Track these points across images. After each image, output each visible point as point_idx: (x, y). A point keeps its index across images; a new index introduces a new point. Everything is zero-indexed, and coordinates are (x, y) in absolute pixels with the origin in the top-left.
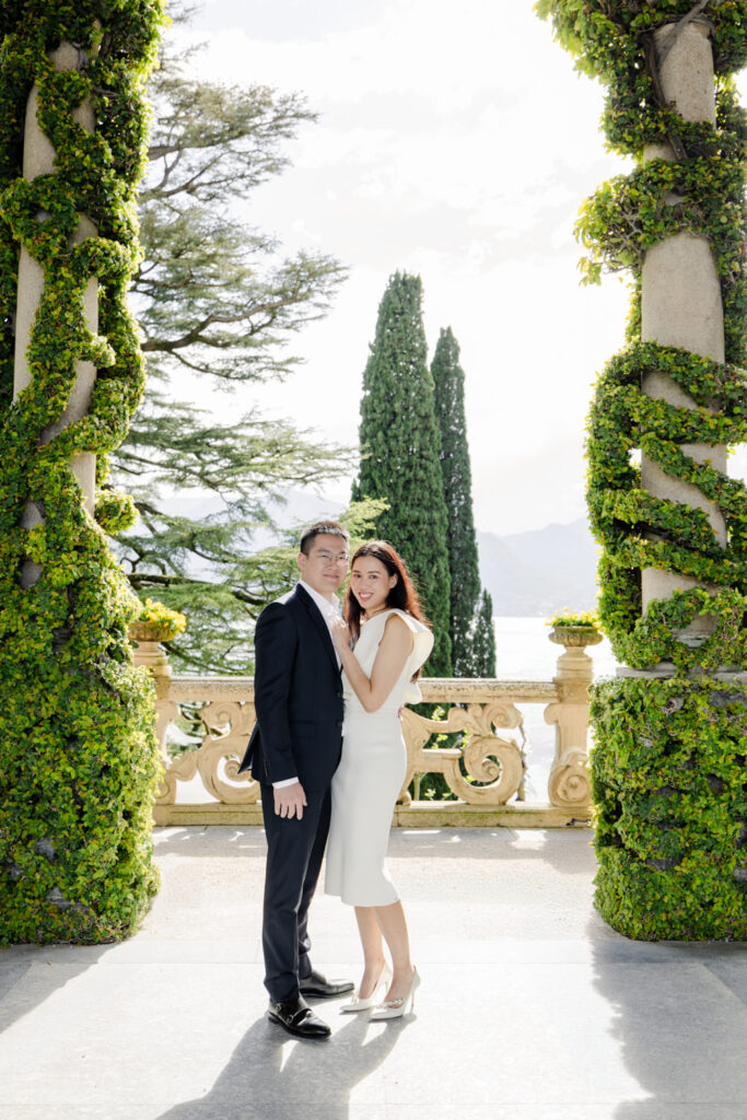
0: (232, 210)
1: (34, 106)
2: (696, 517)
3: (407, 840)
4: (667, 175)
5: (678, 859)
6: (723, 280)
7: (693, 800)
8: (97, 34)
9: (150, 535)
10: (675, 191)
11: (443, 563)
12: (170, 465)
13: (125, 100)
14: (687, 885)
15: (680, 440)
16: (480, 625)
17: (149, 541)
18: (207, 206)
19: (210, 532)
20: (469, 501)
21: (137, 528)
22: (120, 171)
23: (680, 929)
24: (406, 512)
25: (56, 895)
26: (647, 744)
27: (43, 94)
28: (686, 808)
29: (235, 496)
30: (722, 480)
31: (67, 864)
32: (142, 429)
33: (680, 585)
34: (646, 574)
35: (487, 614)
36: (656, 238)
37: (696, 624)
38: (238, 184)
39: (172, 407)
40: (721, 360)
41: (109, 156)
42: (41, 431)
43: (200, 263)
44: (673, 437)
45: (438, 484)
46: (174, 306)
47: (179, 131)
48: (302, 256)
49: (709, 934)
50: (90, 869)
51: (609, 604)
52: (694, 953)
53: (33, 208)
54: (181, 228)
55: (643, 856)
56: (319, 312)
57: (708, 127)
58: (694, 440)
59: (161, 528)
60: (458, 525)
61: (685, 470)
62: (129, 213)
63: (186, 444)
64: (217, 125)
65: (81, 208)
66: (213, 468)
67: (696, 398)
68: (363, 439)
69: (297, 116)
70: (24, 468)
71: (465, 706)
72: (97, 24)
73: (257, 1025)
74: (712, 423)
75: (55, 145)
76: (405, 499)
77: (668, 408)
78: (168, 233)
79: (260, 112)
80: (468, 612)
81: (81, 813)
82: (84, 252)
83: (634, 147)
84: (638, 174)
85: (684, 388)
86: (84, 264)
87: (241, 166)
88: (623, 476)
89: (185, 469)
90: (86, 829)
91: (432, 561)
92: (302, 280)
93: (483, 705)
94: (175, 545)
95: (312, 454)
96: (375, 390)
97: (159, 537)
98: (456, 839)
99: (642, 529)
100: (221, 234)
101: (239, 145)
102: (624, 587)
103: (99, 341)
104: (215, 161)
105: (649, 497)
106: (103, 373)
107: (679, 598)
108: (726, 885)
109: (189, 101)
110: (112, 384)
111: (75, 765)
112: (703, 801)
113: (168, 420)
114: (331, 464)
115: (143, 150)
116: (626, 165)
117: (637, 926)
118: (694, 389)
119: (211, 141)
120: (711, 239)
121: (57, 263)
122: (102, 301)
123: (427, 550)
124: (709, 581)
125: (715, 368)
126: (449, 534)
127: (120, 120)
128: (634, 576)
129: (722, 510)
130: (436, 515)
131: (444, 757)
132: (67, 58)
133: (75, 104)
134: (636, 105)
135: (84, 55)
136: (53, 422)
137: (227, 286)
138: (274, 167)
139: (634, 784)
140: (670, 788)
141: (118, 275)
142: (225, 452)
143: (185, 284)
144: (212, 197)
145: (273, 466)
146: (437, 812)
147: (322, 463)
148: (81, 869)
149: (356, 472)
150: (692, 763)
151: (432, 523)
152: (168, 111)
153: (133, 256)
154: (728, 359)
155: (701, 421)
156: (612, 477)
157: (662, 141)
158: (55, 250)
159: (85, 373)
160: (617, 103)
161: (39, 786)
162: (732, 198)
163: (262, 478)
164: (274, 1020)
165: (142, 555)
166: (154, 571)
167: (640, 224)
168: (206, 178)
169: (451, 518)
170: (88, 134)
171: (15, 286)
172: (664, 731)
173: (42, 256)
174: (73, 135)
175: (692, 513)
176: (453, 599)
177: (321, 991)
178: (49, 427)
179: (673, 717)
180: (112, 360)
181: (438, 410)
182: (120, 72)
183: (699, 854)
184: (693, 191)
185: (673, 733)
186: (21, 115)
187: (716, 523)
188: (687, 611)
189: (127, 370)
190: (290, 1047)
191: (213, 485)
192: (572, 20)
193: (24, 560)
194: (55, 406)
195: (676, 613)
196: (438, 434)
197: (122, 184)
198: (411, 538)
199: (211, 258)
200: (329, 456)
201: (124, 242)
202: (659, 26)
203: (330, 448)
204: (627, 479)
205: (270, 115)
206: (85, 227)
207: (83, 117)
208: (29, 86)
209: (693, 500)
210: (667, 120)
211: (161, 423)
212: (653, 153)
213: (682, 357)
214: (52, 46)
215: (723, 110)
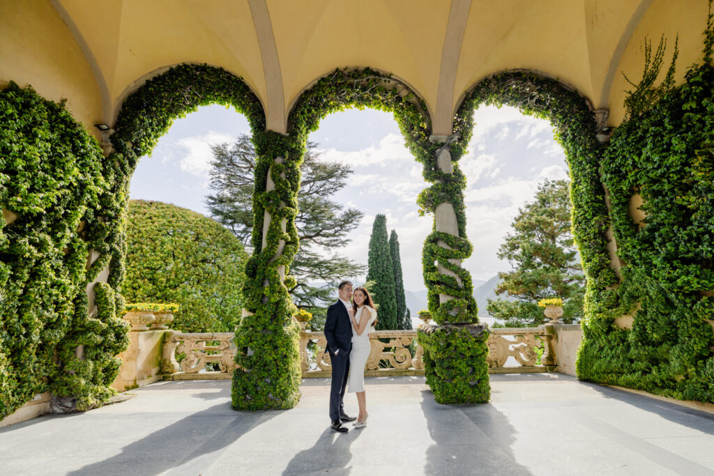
0: (331, 198)
1: (269, 173)
2: (453, 279)
3: (378, 380)
4: (440, 187)
5: (453, 379)
6: (457, 214)
7: (456, 361)
8: (287, 154)
9: (304, 293)
10: (442, 191)
11: (394, 300)
12: (311, 272)
13: (294, 171)
14: (456, 387)
15: (447, 258)
16: (406, 320)
17: (304, 295)
18: (322, 197)
19: (322, 292)
20: (402, 281)
21: (300, 291)
22: (293, 189)
23: (454, 400)
24: (383, 285)
25: (270, 395)
26: (442, 344)
27: (272, 170)
28: (454, 363)
29: (330, 281)
30: (459, 268)
31: (273, 385)
32: (303, 261)
33: (449, 298)
34: (441, 296)
35: (408, 316)
36: (438, 204)
37: (454, 309)
38: (331, 191)
39: (311, 255)
40: (457, 235)
41: (289, 185)
42: (269, 259)
43: (319, 213)
44: (446, 257)
45: (392, 276)
46: (313, 225)
47: (314, 176)
48: (350, 210)
49: (463, 401)
50: (281, 386)
51: (431, 305)
52: (458, 407)
53: (269, 199)
54: (314, 203)
55: (442, 378)
56: (355, 226)
57: (450, 175)
58: (451, 258)
59: (308, 291)
60: (399, 288)
61: (448, 266)
62: (295, 200)
63: (315, 266)
64: (325, 175)
65: (282, 199)
66: (323, 272)
67: (451, 246)
68: (369, 263)
69: (347, 172)
70: (264, 270)
71: (395, 339)
72: (287, 152)
74: (455, 253)
75: (275, 183)
76: (382, 281)
77: (443, 249)
78: (310, 205)
79: (337, 171)
80: (403, 315)
81: (278, 369)
82: (282, 211)
83: (432, 180)
84: (432, 187)
85: (448, 243)
86: (282, 214)
87: (332, 186)
88: (432, 268)
89: (315, 273)
90: (279, 374)
91: (391, 299)
92: (351, 216)
93: (400, 338)
94: (311, 296)
95: (353, 268)
96: (373, 248)
97: (307, 294)
98: (392, 379)
99: (438, 283)
100: (327, 205)
101: (331, 180)
102: (435, 299)
103: (286, 234)
104: (324, 184)
105: (439, 274)
106: (287, 243)
107: (449, 302)
108: (467, 386)
109: (316, 168)
110: (289, 246)
111: (276, 355)
112: (459, 361)
113: (310, 258)
114: (359, 270)
115: (299, 183)
116: (429, 184)
117: (442, 399)
118: (450, 243)
119: (323, 179)
120: (453, 204)
121: (275, 214)
122: (287, 224)
123: (389, 296)
124: (457, 297)
125: (455, 238)
126: (396, 291)
127: (293, 176)
128: (437, 296)
129: (460, 277)
130: (392, 286)
131: (389, 355)
132: (279, 160)
133: (281, 172)
134: (431, 169)
135: (284, 160)
136: (272, 257)
137: (328, 219)
138: (341, 186)
139: (439, 357)
140: (448, 357)
141: (292, 216)
142: (327, 267)
143: (315, 219)
144: (323, 194)
145: (341, 271)
146: (387, 372)
147: (356, 270)
148: (278, 386)
149: (367, 273)
150: (455, 350)
151: (391, 288)
152: (311, 171)
153: (297, 212)
154: (460, 235)
155: (452, 252)
156: (429, 268)
157: (439, 178)
158: (274, 210)
159: (282, 243)
160: (426, 169)
161: (266, 362)
162: (458, 193)
163: (338, 275)
164: (333, 428)
165: (302, 299)
166: (305, 304)
167: (433, 200)
168: (321, 189)
169: (396, 286)
170: (284, 180)
171: (263, 220)
172: (446, 341)
173: (270, 212)
174: (280, 180)
175: (451, 278)
176: (398, 311)
177: (347, 420)
178: (271, 258)
179: (448, 336)
180: (290, 239)
181: (392, 254)
182: (293, 164)
183: (458, 377)
184: (447, 191)
185: (449, 341)
186: (266, 175)
187: (459, 281)
188: (451, 306)
189: (294, 242)
191: (324, 278)
192: (413, 148)
193: (263, 296)
194: (274, 253)
195: (449, 306)
196: (392, 261)
197: (293, 193)
198: (384, 293)
199: (323, 212)
200: (359, 268)
201: (293, 208)
202: (436, 149)
203: (359, 266)
204: (434, 269)
205: (340, 172)
206: (283, 204)
207: (283, 176)
208: (268, 168)
209: (452, 274)
210: (439, 173)
211: (308, 259)
212: (436, 182)
213: (446, 235)
214: (275, 157)
215: (455, 170)
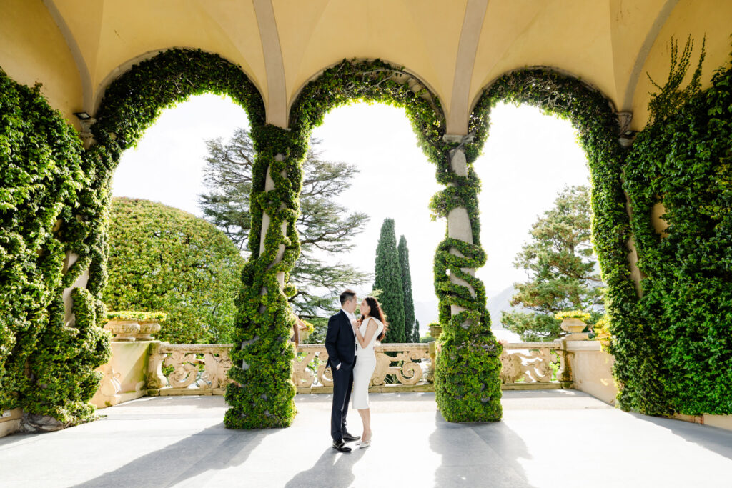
0: (334, 199)
1: (269, 171)
2: (465, 289)
3: (384, 396)
4: (454, 191)
5: (464, 395)
6: (471, 220)
7: (467, 376)
8: (288, 151)
9: (305, 302)
10: (456, 195)
11: (402, 311)
12: (313, 279)
13: (296, 169)
14: (467, 404)
15: (460, 266)
16: (415, 331)
17: (305, 304)
18: (326, 198)
19: (324, 301)
20: (411, 290)
21: (300, 299)
22: (294, 189)
23: (465, 418)
24: (390, 294)
25: (267, 413)
26: (453, 359)
27: (272, 168)
28: (465, 379)
29: (334, 289)
30: (473, 278)
31: (271, 401)
32: (304, 268)
33: (462, 310)
34: (452, 307)
35: (417, 328)
36: (451, 208)
37: (467, 322)
38: (336, 192)
39: (313, 260)
40: (471, 243)
41: (291, 185)
42: (268, 265)
43: (323, 215)
44: (459, 265)
45: (401, 285)
46: (315, 229)
47: (317, 176)
48: (356, 214)
49: (474, 419)
50: (278, 403)
51: (442, 317)
52: (469, 425)
53: (268, 200)
54: (317, 205)
55: (453, 395)
56: (361, 230)
57: (465, 177)
58: (464, 267)
59: (309, 299)
60: (407, 298)
61: (461, 275)
62: (297, 201)
63: (318, 273)
64: (329, 174)
65: (282, 200)
66: (326, 280)
67: (464, 254)
68: (376, 271)
69: (354, 171)
70: (262, 276)
71: (402, 352)
72: (288, 148)
73: (329, 449)
74: (469, 262)
75: (275, 181)
76: (390, 290)
77: (456, 257)
78: (313, 206)
79: (343, 170)
80: (411, 327)
81: (276, 385)
82: (283, 212)
83: (445, 183)
84: (445, 190)
85: (461, 251)
86: (282, 216)
87: (337, 186)
88: (444, 277)
89: (317, 280)
90: (277, 390)
91: (399, 310)
92: (356, 221)
93: (408, 352)
94: (313, 305)
95: (359, 275)
96: (380, 255)
97: (308, 303)
98: (399, 396)
99: (450, 293)
100: (330, 207)
101: (336, 180)
102: (446, 311)
103: (286, 238)
104: (328, 185)
105: (451, 284)
106: (288, 248)
107: (461, 314)
108: (478, 403)
109: (320, 167)
110: (290, 251)
111: (274, 369)
112: (470, 377)
113: (312, 264)
114: (365, 278)
115: (301, 183)
116: (443, 187)
117: (452, 417)
118: (463, 251)
119: (327, 178)
120: (467, 209)
121: (274, 216)
122: (288, 227)
123: (397, 306)
124: (470, 308)
125: (469, 245)
126: (405, 301)
127: (295, 175)
128: (449, 308)
129: (473, 287)
130: (400, 295)
131: (396, 369)
132: (279, 158)
133: (281, 171)
134: (444, 171)
135: (284, 157)
136: (271, 263)
137: (331, 222)
138: (347, 186)
139: (449, 372)
140: (459, 373)
141: (293, 219)
142: (330, 275)
143: (318, 222)
144: (327, 195)
145: (346, 279)
146: (394, 387)
147: (362, 278)
148: (275, 403)
149: (374, 281)
150: (467, 365)
151: (399, 298)
152: (314, 170)
153: (298, 214)
154: (474, 243)
155: (465, 261)
156: (441, 277)
157: (452, 181)
158: (274, 212)
159: (282, 248)
160: (439, 171)
161: (263, 376)
162: (472, 197)
163: (342, 283)
164: (335, 447)
165: (302, 308)
166: (306, 314)
167: (446, 204)
168: (325, 190)
169: (405, 296)
170: (285, 179)
171: (261, 222)
172: (457, 355)
173: (270, 214)
174: (280, 179)
175: (464, 288)
176: (406, 322)
177: (350, 439)
178: (270, 264)
179: (460, 350)
180: (290, 244)
181: (400, 262)
182: (295, 162)
183: (470, 393)
184: (461, 195)
185: (461, 355)
186: (265, 173)
187: (472, 291)
188: (464, 317)
189: (295, 247)
190: (339, 455)
191: (327, 286)
192: (426, 148)
193: (261, 305)
194: (272, 258)
195: (461, 318)
196: (400, 269)
197: (294, 193)
198: (392, 303)
199: (327, 214)
200: (365, 276)
201: (295, 209)
202: (450, 150)
203: (365, 273)
204: (446, 278)
205: (345, 171)
206: (283, 206)
207: (284, 174)
208: (268, 165)
209: (464, 284)
210: (453, 176)
211: (310, 266)
212: (450, 185)
213: (460, 242)
214: (275, 154)
215: (470, 173)
